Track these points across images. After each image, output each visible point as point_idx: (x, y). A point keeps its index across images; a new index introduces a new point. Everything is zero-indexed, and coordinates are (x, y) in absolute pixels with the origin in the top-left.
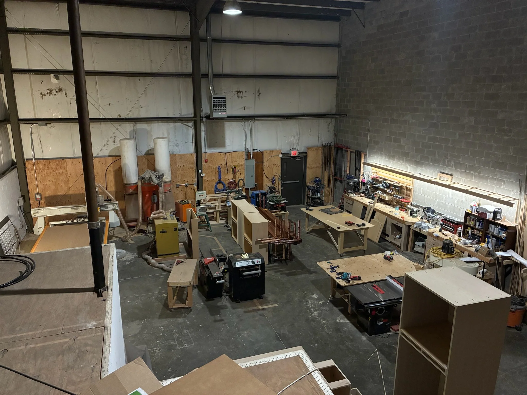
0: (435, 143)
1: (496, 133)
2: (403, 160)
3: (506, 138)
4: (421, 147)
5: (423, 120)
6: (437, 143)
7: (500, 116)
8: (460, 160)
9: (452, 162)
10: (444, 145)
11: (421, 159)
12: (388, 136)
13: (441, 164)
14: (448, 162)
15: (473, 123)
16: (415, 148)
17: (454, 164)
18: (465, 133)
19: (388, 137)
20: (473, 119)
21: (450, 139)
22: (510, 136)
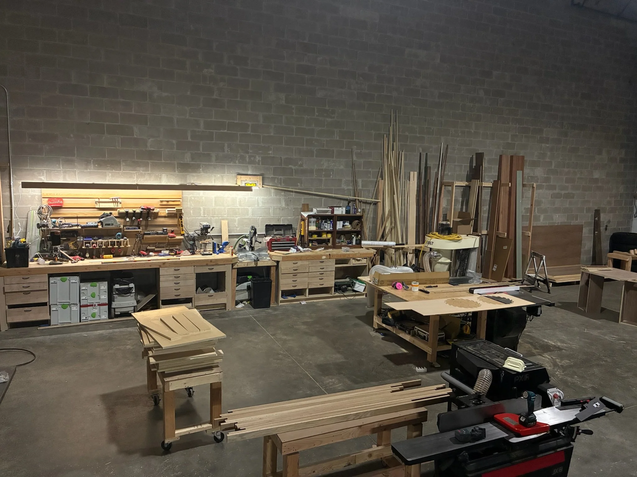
0: (222, 131)
1: (317, 114)
2: (146, 165)
3: (329, 120)
4: (189, 139)
5: (189, 93)
6: (226, 131)
7: (320, 94)
8: (270, 152)
9: (257, 157)
10: (239, 133)
11: (193, 159)
12: (89, 121)
13: (237, 162)
14: (250, 157)
15: (284, 102)
16: (174, 142)
17: (261, 160)
18: (272, 115)
19: (89, 124)
20: (283, 96)
21: (250, 123)
22: (334, 117)
